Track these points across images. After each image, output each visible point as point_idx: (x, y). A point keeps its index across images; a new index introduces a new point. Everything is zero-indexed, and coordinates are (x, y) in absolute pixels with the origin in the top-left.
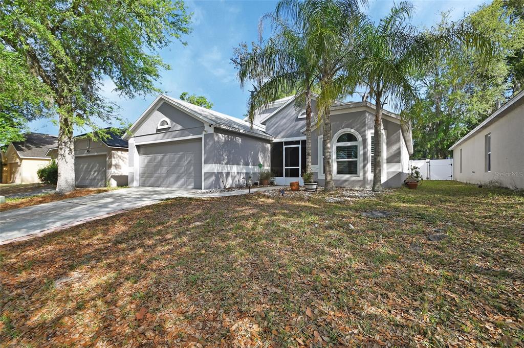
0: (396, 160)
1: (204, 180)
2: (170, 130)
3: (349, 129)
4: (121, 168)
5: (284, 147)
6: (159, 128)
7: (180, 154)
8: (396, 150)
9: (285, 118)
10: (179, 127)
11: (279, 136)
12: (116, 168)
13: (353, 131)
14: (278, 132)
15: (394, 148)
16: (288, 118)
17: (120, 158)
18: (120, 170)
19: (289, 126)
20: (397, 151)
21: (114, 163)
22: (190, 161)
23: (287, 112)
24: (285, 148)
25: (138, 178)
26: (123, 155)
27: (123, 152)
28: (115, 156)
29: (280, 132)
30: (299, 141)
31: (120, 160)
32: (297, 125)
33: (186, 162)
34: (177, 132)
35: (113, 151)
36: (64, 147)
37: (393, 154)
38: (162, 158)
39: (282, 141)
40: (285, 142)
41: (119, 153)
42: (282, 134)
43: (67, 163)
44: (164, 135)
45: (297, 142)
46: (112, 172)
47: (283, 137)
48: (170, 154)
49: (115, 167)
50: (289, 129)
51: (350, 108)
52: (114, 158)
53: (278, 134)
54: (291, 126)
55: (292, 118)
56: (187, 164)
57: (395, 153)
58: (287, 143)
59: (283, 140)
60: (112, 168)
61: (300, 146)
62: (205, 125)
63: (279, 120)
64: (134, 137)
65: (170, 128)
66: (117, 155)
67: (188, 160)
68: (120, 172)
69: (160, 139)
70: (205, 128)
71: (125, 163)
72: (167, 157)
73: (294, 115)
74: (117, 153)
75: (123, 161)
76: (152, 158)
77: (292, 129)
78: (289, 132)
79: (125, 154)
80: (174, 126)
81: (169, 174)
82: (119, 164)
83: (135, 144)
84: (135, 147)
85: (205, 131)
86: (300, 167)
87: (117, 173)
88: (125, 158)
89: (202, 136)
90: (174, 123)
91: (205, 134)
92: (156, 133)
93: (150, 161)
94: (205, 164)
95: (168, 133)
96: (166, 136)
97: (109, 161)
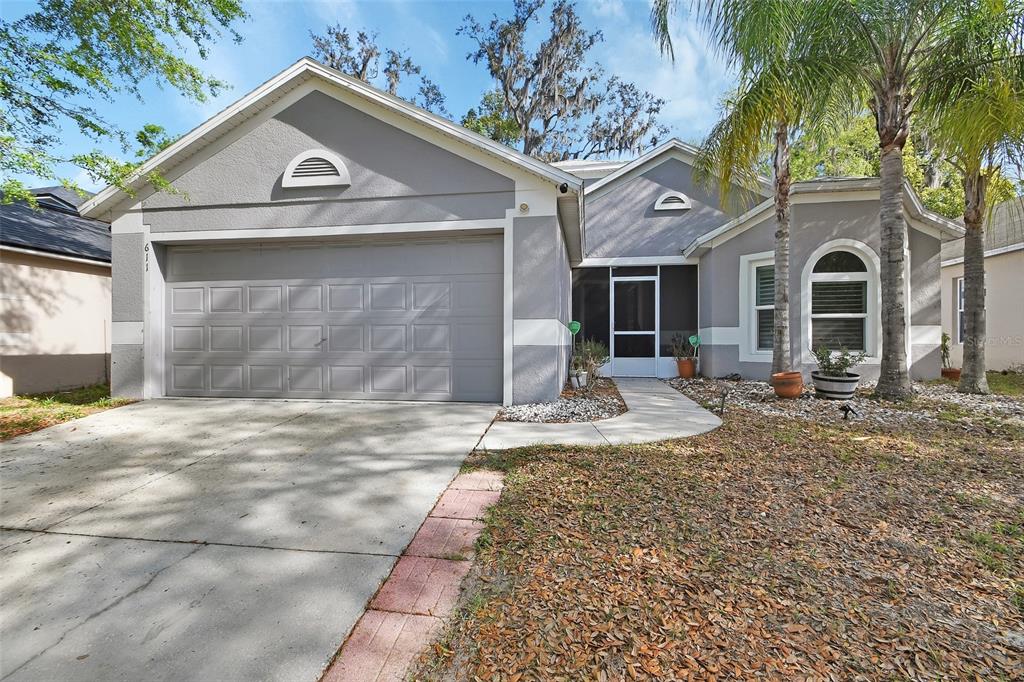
0: (931, 319)
1: (515, 373)
2: (344, 195)
3: (850, 242)
4: (29, 330)
5: (613, 280)
6: (288, 182)
7: (383, 283)
8: (931, 298)
9: (615, 206)
10: (395, 188)
11: (599, 251)
12: (10, 328)
13: (859, 245)
14: (596, 243)
15: (929, 292)
16: (624, 207)
17: (28, 291)
18: (26, 336)
19: (627, 227)
20: (935, 300)
22: (431, 308)
23: (623, 190)
24: (616, 283)
25: (160, 366)
27: (38, 270)
28: (6, 281)
29: (603, 242)
30: (656, 267)
31: (27, 298)
32: (649, 227)
33: (415, 312)
34: (384, 203)
37: (925, 305)
38: (293, 297)
39: (608, 264)
40: (615, 268)
42: (608, 247)
44: (317, 213)
45: (650, 270)
47: (609, 255)
49: (9, 322)
50: (629, 236)
51: (862, 189)
53: (595, 248)
54: (635, 227)
55: (638, 207)
56: (422, 316)
57: (930, 303)
58: (620, 271)
59: (611, 262)
61: (656, 279)
62: (517, 188)
63: (600, 211)
64: (144, 210)
65: (347, 186)
66: (14, 278)
67: (427, 302)
68: (29, 341)
69: (289, 224)
70: (520, 198)
71: (46, 311)
72: (320, 292)
73: (643, 200)
74: (14, 271)
75: (40, 301)
76: (237, 292)
77: (635, 237)
78: (629, 242)
79: (44, 277)
80: (368, 183)
81: (329, 350)
82: (25, 313)
83: (150, 237)
84: (151, 247)
85: (524, 208)
86: (657, 333)
87: (16, 347)
88: (50, 293)
89: (506, 224)
90: (369, 173)
91: (516, 220)
92: (268, 200)
93: (229, 304)
94: (515, 317)
95: (338, 205)
96: (326, 216)
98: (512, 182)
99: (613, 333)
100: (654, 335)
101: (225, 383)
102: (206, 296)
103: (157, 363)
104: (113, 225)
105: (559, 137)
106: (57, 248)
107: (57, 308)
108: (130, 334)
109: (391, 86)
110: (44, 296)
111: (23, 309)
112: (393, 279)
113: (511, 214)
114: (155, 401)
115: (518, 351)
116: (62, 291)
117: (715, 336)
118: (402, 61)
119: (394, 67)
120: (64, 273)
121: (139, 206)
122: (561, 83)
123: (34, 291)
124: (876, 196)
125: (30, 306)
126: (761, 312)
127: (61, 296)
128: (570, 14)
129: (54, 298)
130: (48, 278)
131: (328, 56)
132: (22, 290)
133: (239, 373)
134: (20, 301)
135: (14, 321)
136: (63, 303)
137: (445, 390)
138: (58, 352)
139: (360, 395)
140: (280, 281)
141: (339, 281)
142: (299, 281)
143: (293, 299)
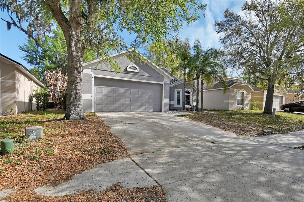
1: (164, 107)
2: (138, 74)
4: (18, 94)
6: (128, 69)
10: (147, 75)
13: (190, 90)
34: (145, 77)
38: (125, 91)
41: (18, 74)
46: (16, 97)
48: (132, 89)
56: (148, 97)
60: (16, 92)
62: (165, 78)
64: (92, 69)
65: (138, 72)
67: (149, 95)
69: (127, 78)
70: (165, 80)
71: (20, 88)
72: (130, 91)
76: (112, 90)
80: (142, 73)
81: (132, 102)
83: (93, 75)
84: (94, 77)
89: (163, 83)
90: (143, 71)
91: (164, 83)
92: (123, 72)
93: (110, 92)
94: (164, 98)
95: (137, 75)
96: (134, 77)
97: (8, 82)
102: (103, 90)
104: (84, 70)
110: (20, 83)
112: (144, 90)
115: (165, 103)
121: (91, 68)
126: (177, 99)
130: (20, 77)
137: (152, 110)
138: (21, 101)
139: (138, 111)
140: (122, 88)
141: (134, 89)
142: (126, 89)
143: (125, 93)
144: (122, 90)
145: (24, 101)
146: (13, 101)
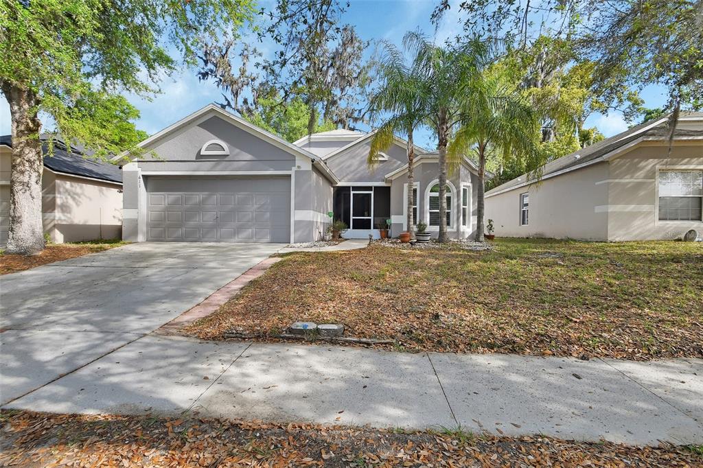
1: (295, 231)
2: (227, 159)
4: (70, 212)
5: (352, 193)
6: (203, 152)
7: (243, 194)
9: (353, 158)
10: (249, 157)
11: (346, 179)
12: (63, 211)
14: (345, 174)
16: (357, 158)
17: (69, 194)
18: (69, 215)
19: (358, 168)
21: (59, 201)
22: (263, 205)
23: (356, 151)
24: (354, 194)
25: (145, 229)
26: (73, 189)
27: (73, 184)
28: (61, 190)
29: (348, 174)
30: (372, 187)
31: (69, 197)
33: (256, 207)
34: (243, 162)
35: (58, 181)
36: (28, 169)
39: (349, 185)
40: (353, 187)
41: (68, 184)
42: (349, 177)
43: (33, 198)
44: (215, 166)
45: (369, 188)
46: (57, 218)
47: (349, 181)
48: (221, 193)
49: (62, 209)
50: (359, 171)
52: (60, 193)
53: (344, 177)
54: (362, 168)
56: (259, 208)
58: (355, 188)
59: (351, 184)
60: (56, 211)
61: (372, 193)
62: (296, 159)
64: (138, 161)
65: (228, 155)
66: (64, 188)
67: (261, 203)
68: (70, 218)
69: (204, 170)
70: (298, 163)
71: (76, 204)
72: (216, 198)
73: (365, 156)
74: (64, 185)
75: (74, 199)
76: (179, 198)
77: (362, 172)
78: (358, 175)
79: (76, 188)
80: (237, 155)
81: (219, 222)
82: (68, 204)
83: (141, 173)
84: (141, 177)
85: (299, 167)
86: (372, 218)
87: (65, 220)
88: (77, 194)
89: (292, 173)
90: (238, 150)
91: (296, 171)
92: (194, 160)
93: (176, 202)
94: (295, 209)
95: (225, 162)
96: (219, 167)
97: (48, 197)
98: (294, 157)
99: (352, 218)
100: (370, 219)
101: (175, 236)
102: (166, 199)
103: (143, 228)
104: (123, 167)
105: (350, 99)
106: (82, 173)
107: (80, 202)
108: (131, 214)
109: (244, 64)
110: (76, 197)
111: (67, 202)
112: (246, 193)
113: (294, 169)
114: (142, 243)
115: (296, 222)
116: (83, 194)
117: (394, 219)
118: (251, 49)
119: (246, 52)
120: (84, 185)
121: (136, 159)
122: (350, 67)
123: (71, 194)
124: (437, 161)
125: (70, 201)
127: (82, 196)
128: (352, 31)
129: (80, 197)
130: (78, 188)
131: (204, 45)
132: (67, 194)
133: (180, 232)
134: (66, 198)
135: (64, 209)
136: (83, 200)
137: (268, 239)
138: (81, 223)
139: (233, 240)
140: (198, 193)
141: (224, 193)
142: (206, 193)
143: (204, 201)
144: (198, 197)
145: (99, 224)
146: (52, 224)
